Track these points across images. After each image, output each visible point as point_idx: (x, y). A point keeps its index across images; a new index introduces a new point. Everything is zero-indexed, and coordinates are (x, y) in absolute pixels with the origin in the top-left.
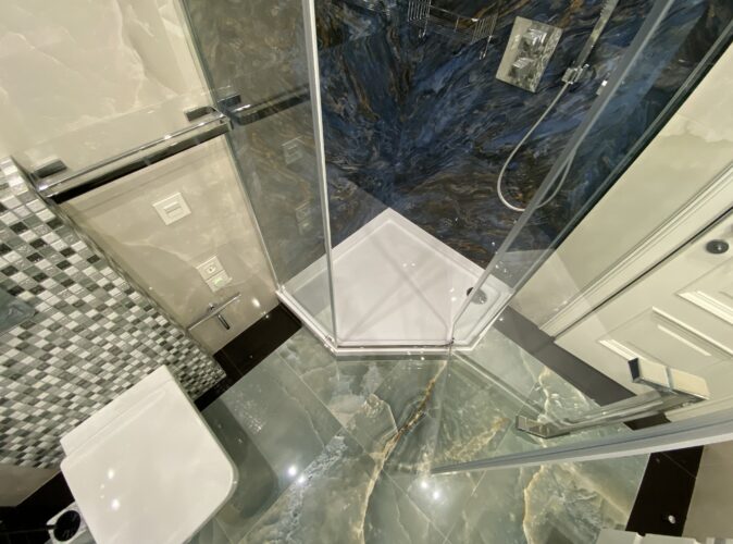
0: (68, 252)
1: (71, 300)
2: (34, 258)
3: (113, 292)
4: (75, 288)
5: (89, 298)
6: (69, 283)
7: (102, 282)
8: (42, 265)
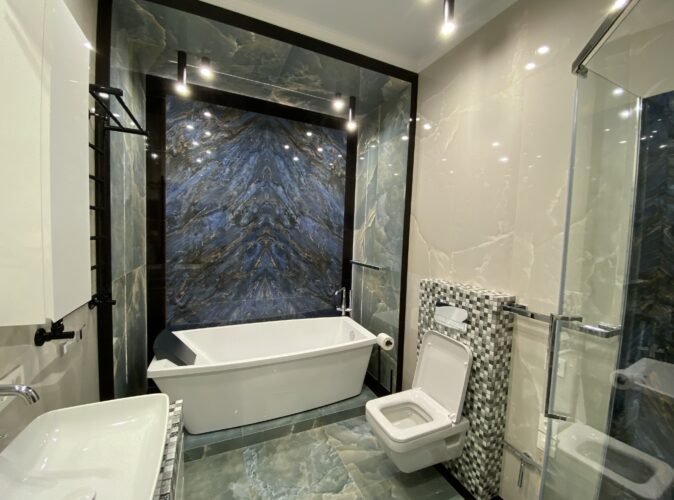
0: (489, 325)
1: (476, 342)
2: (481, 318)
3: (487, 355)
4: (480, 339)
5: (480, 348)
6: (480, 335)
7: (488, 347)
8: (481, 322)
